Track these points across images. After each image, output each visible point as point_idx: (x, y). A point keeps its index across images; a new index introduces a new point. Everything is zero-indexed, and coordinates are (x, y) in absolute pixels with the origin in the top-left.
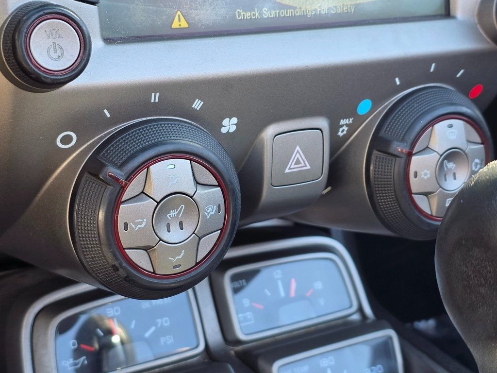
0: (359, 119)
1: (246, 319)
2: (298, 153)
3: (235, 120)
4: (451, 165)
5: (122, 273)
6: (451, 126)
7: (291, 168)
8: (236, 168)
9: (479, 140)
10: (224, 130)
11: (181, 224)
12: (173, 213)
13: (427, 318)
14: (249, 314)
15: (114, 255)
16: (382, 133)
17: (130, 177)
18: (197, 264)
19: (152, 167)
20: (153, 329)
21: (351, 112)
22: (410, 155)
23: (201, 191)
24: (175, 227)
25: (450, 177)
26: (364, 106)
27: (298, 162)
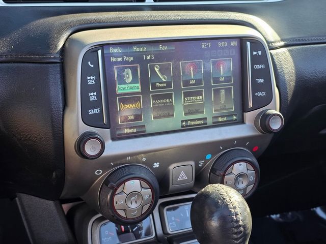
0: (207, 161)
1: (172, 225)
2: (183, 174)
3: (158, 163)
4: (241, 179)
5: (115, 218)
6: (240, 165)
7: (180, 179)
8: (158, 181)
9: (253, 169)
10: (154, 167)
11: (136, 202)
12: (133, 198)
13: (276, 214)
14: (174, 223)
15: (113, 212)
16: (214, 167)
17: (118, 186)
18: (142, 215)
19: (126, 183)
20: (137, 227)
21: (204, 158)
22: (224, 175)
23: (143, 190)
24: (134, 203)
25: (240, 183)
26: (209, 157)
27: (183, 177)
